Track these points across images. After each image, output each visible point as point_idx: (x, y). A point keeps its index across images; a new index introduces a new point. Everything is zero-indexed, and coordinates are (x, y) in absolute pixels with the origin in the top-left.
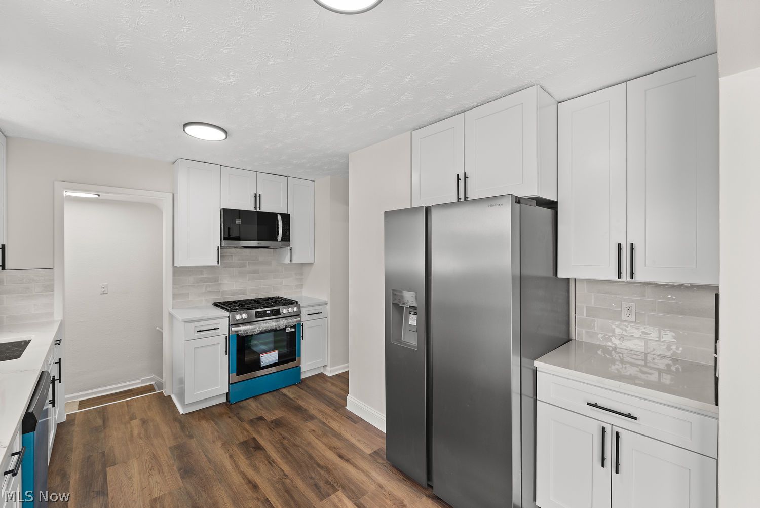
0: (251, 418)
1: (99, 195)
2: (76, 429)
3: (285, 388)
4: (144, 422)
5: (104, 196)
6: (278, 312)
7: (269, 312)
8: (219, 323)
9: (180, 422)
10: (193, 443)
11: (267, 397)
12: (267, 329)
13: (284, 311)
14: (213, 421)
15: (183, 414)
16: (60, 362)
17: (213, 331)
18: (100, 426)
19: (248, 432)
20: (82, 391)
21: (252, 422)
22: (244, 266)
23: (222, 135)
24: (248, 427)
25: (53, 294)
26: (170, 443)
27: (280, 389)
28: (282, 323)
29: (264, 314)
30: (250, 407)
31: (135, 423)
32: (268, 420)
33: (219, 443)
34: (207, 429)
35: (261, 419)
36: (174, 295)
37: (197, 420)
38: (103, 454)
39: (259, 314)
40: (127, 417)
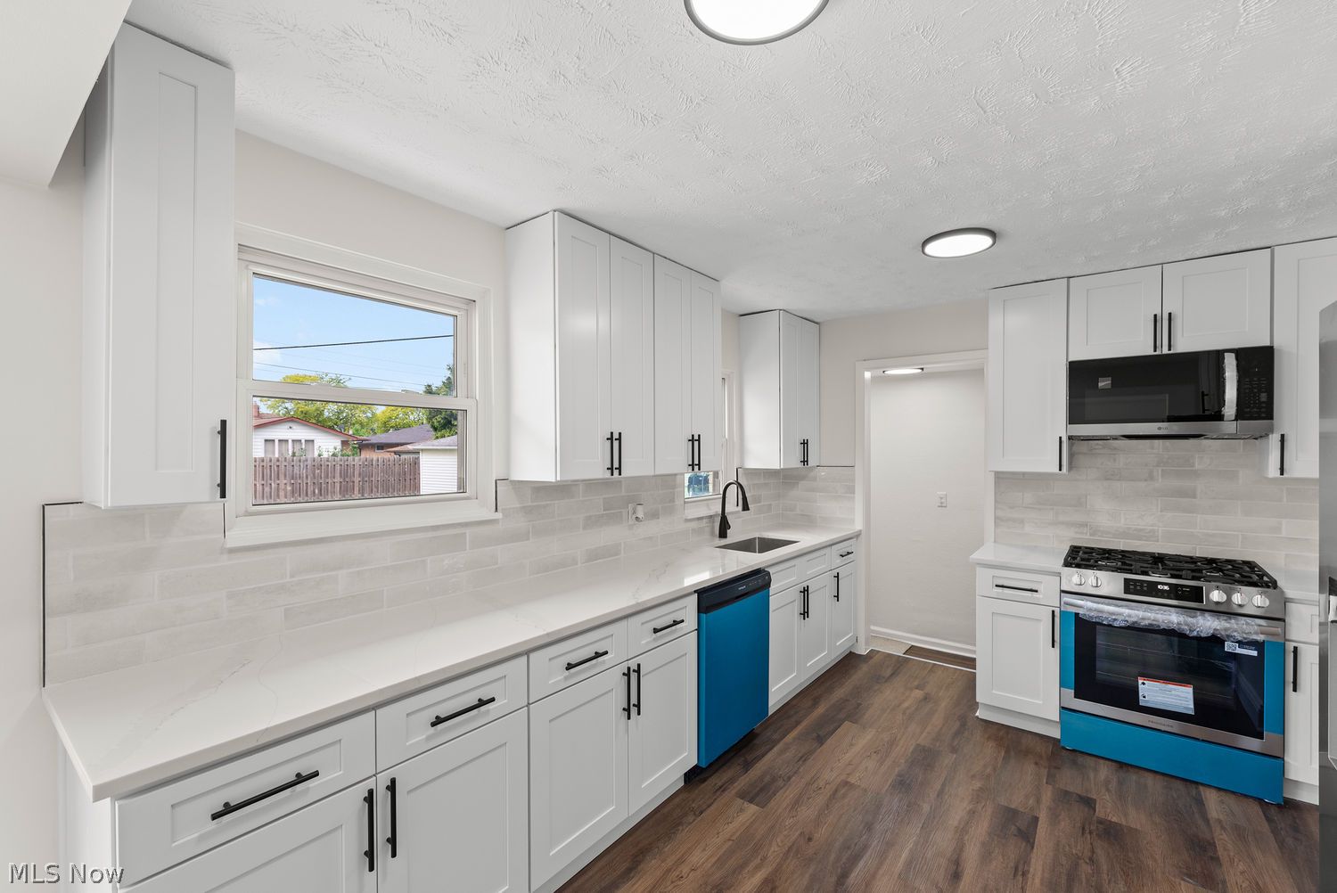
0: (1071, 789)
1: (922, 369)
2: (865, 668)
3: (1219, 789)
4: (926, 698)
5: (929, 368)
6: (1196, 595)
7: (1166, 588)
8: (1041, 582)
9: (963, 725)
10: (947, 760)
11: (1150, 780)
12: (1151, 625)
13: (1216, 596)
14: (1005, 752)
15: (977, 717)
16: (838, 577)
17: (1029, 594)
18: (884, 678)
19: (1038, 801)
20: (916, 634)
21: (1064, 796)
22: (1151, 477)
23: (985, 241)
24: (1047, 795)
25: (854, 497)
26: (924, 740)
27: (1202, 784)
28: (1206, 625)
29: (1152, 589)
30: (1092, 775)
31: (918, 694)
32: (1100, 812)
33: (977, 784)
34: (984, 754)
35: (1089, 803)
36: (996, 518)
37: (986, 736)
38: (859, 705)
39: (1135, 586)
40: (916, 683)
